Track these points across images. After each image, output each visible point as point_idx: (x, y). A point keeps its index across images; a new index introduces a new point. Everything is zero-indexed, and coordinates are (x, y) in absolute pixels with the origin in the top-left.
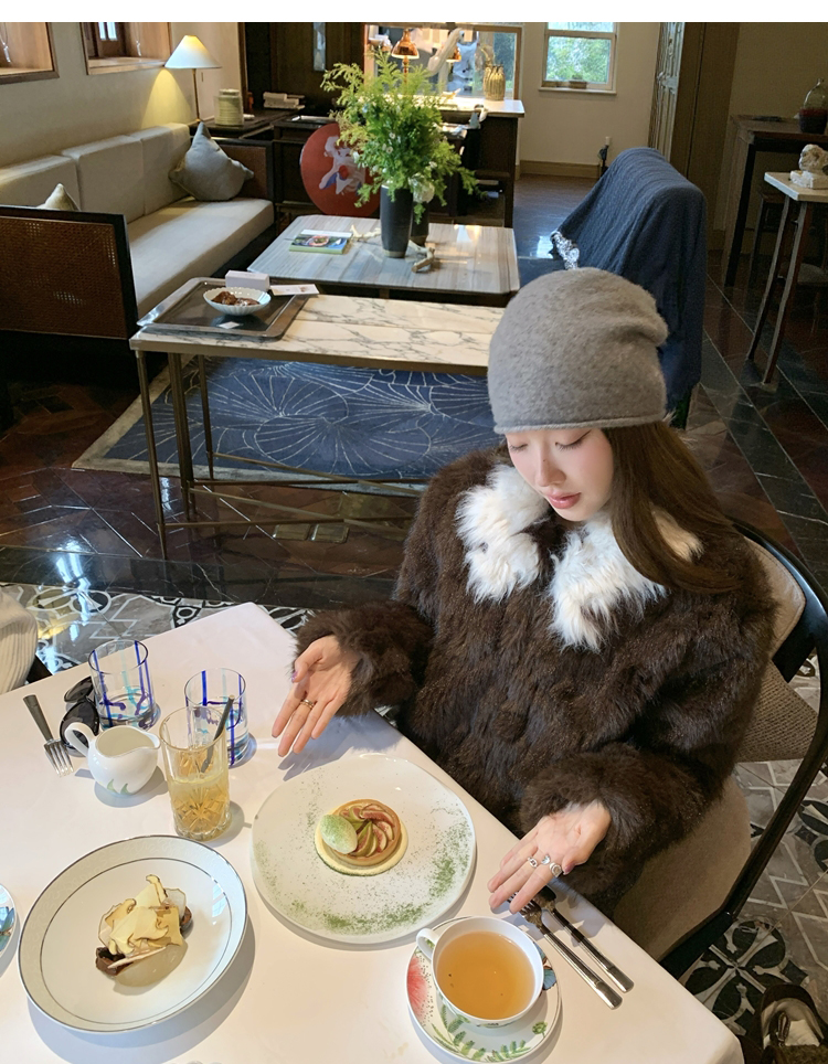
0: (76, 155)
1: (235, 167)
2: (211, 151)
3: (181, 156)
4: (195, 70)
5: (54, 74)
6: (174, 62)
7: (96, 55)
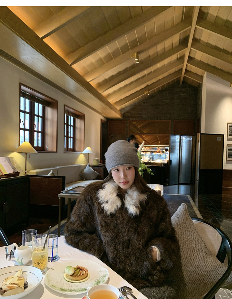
0: (58, 168)
1: (95, 173)
2: (90, 169)
3: (83, 170)
4: (89, 153)
5: (56, 152)
6: (84, 152)
7: (67, 151)
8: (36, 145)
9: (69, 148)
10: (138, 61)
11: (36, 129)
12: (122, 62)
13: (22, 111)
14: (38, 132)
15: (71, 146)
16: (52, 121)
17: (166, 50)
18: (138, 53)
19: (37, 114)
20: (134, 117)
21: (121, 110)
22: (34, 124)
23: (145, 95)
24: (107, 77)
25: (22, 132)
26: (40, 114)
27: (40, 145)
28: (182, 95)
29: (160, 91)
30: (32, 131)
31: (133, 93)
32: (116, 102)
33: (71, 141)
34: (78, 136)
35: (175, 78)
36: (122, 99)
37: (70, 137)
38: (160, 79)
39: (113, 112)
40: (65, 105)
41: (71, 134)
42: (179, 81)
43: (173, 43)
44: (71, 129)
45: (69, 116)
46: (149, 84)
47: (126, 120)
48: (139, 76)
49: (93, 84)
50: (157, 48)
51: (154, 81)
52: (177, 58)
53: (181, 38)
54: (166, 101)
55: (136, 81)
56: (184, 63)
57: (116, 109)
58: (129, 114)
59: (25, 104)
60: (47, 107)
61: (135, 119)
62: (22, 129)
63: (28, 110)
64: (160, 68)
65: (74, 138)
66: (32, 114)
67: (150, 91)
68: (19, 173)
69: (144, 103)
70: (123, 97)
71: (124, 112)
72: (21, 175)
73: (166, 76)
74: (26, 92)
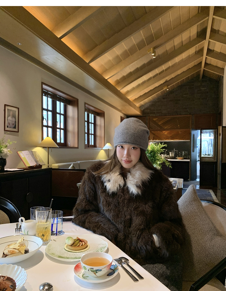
0: (79, 162)
5: (78, 148)
6: (105, 148)
7: (88, 147)
8: (58, 141)
9: (90, 144)
10: (154, 56)
11: (58, 126)
12: (139, 58)
13: (45, 109)
14: (60, 129)
15: (92, 143)
16: (73, 118)
17: (184, 43)
18: (155, 48)
19: (59, 112)
20: (154, 113)
21: (141, 107)
22: (56, 122)
23: (164, 90)
24: (125, 74)
25: (45, 129)
26: (62, 112)
27: (62, 141)
28: (203, 89)
29: (179, 86)
30: (54, 128)
31: (152, 89)
32: (136, 99)
33: (92, 138)
34: (98, 133)
35: (195, 72)
36: (141, 96)
37: (91, 134)
38: (179, 74)
39: (133, 109)
40: (85, 103)
41: (92, 131)
42: (199, 75)
43: (191, 35)
44: (92, 127)
45: (90, 114)
46: (168, 80)
47: (145, 116)
48: (157, 71)
49: (112, 81)
50: (174, 42)
51: (173, 76)
52: (196, 51)
53: (199, 30)
54: (186, 96)
55: (154, 77)
56: (203, 56)
57: (135, 105)
58: (149, 111)
59: (47, 102)
60: (68, 106)
61: (154, 115)
62: (45, 126)
63: (50, 108)
64: (178, 62)
65: (95, 135)
66: (54, 112)
67: (169, 86)
68: (42, 165)
69: (164, 99)
70: (142, 93)
71: (144, 108)
72: (43, 167)
73: (185, 71)
74: (48, 91)
